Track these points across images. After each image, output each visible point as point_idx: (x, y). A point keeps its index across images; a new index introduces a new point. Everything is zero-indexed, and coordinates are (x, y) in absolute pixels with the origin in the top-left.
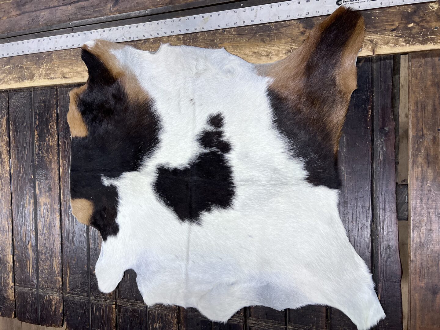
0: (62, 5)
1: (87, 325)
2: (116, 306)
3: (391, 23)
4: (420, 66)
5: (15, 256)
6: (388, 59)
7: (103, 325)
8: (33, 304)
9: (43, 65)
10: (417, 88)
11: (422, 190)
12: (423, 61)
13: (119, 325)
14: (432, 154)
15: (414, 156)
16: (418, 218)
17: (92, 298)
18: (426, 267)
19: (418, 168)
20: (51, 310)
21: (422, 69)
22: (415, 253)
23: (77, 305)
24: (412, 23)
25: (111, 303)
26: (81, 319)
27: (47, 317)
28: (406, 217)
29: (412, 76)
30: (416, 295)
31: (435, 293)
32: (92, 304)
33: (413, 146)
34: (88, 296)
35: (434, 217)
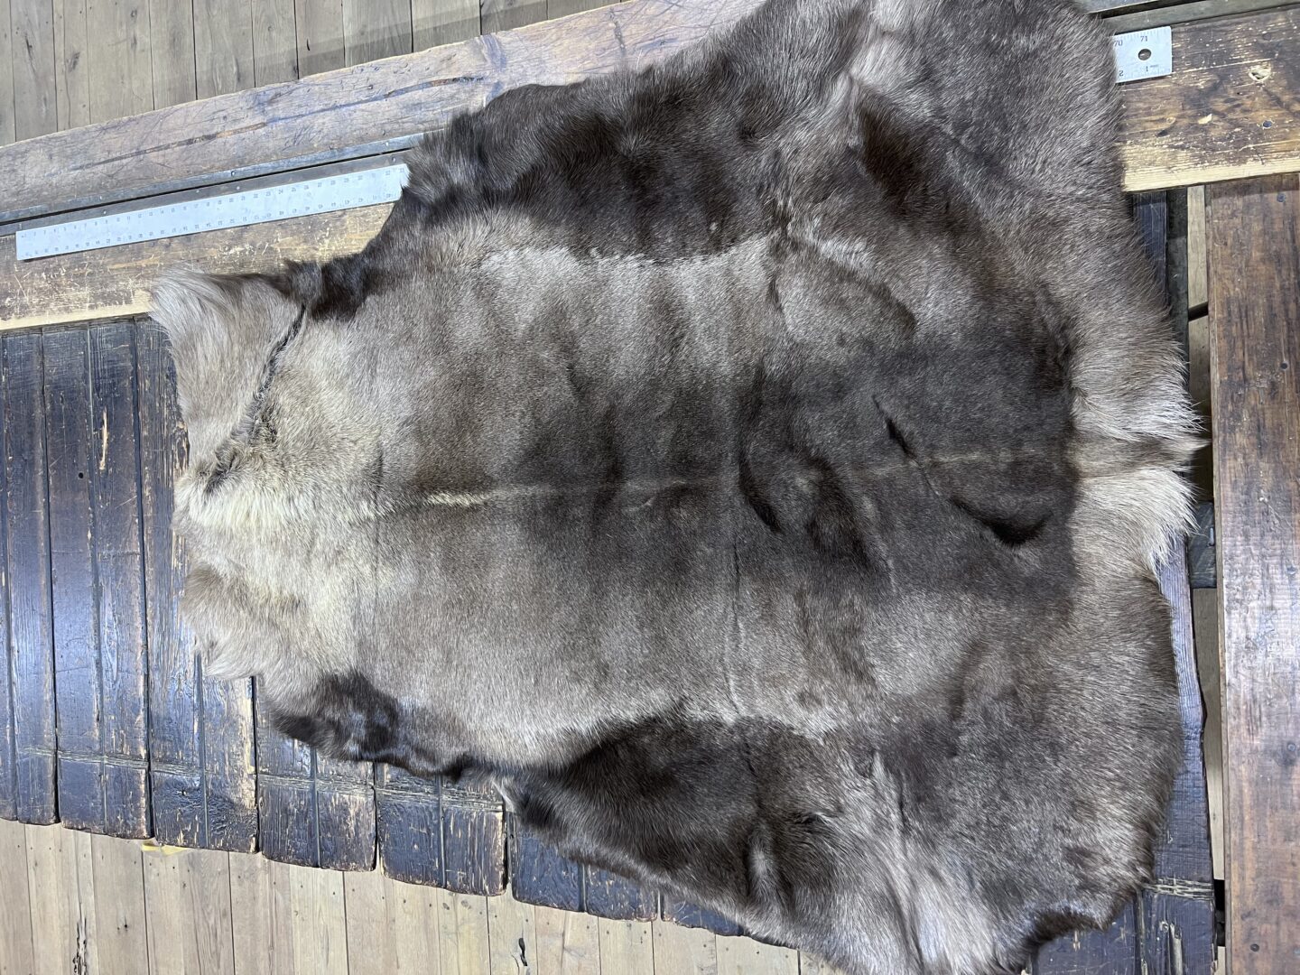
0: (366, 101)
1: (434, 863)
2: (504, 816)
3: (1158, 117)
4: (1233, 215)
5: (258, 701)
6: (1154, 202)
7: (473, 863)
8: (303, 815)
9: (323, 243)
10: (1228, 268)
11: (1247, 513)
12: (1239, 202)
13: (513, 860)
14: (1268, 423)
15: (1224, 432)
16: (1239, 580)
17: (444, 797)
18: (1263, 699)
19: (1236, 459)
20: (347, 829)
21: (1237, 221)
22: (1235, 666)
23: (409, 815)
24: (1207, 114)
25: (493, 808)
26: (421, 848)
27: (336, 848)
28: (1212, 579)
29: (1214, 238)
30: (1242, 768)
31: (1287, 762)
32: (445, 813)
33: (1222, 407)
34: (436, 792)
35: (1279, 576)
